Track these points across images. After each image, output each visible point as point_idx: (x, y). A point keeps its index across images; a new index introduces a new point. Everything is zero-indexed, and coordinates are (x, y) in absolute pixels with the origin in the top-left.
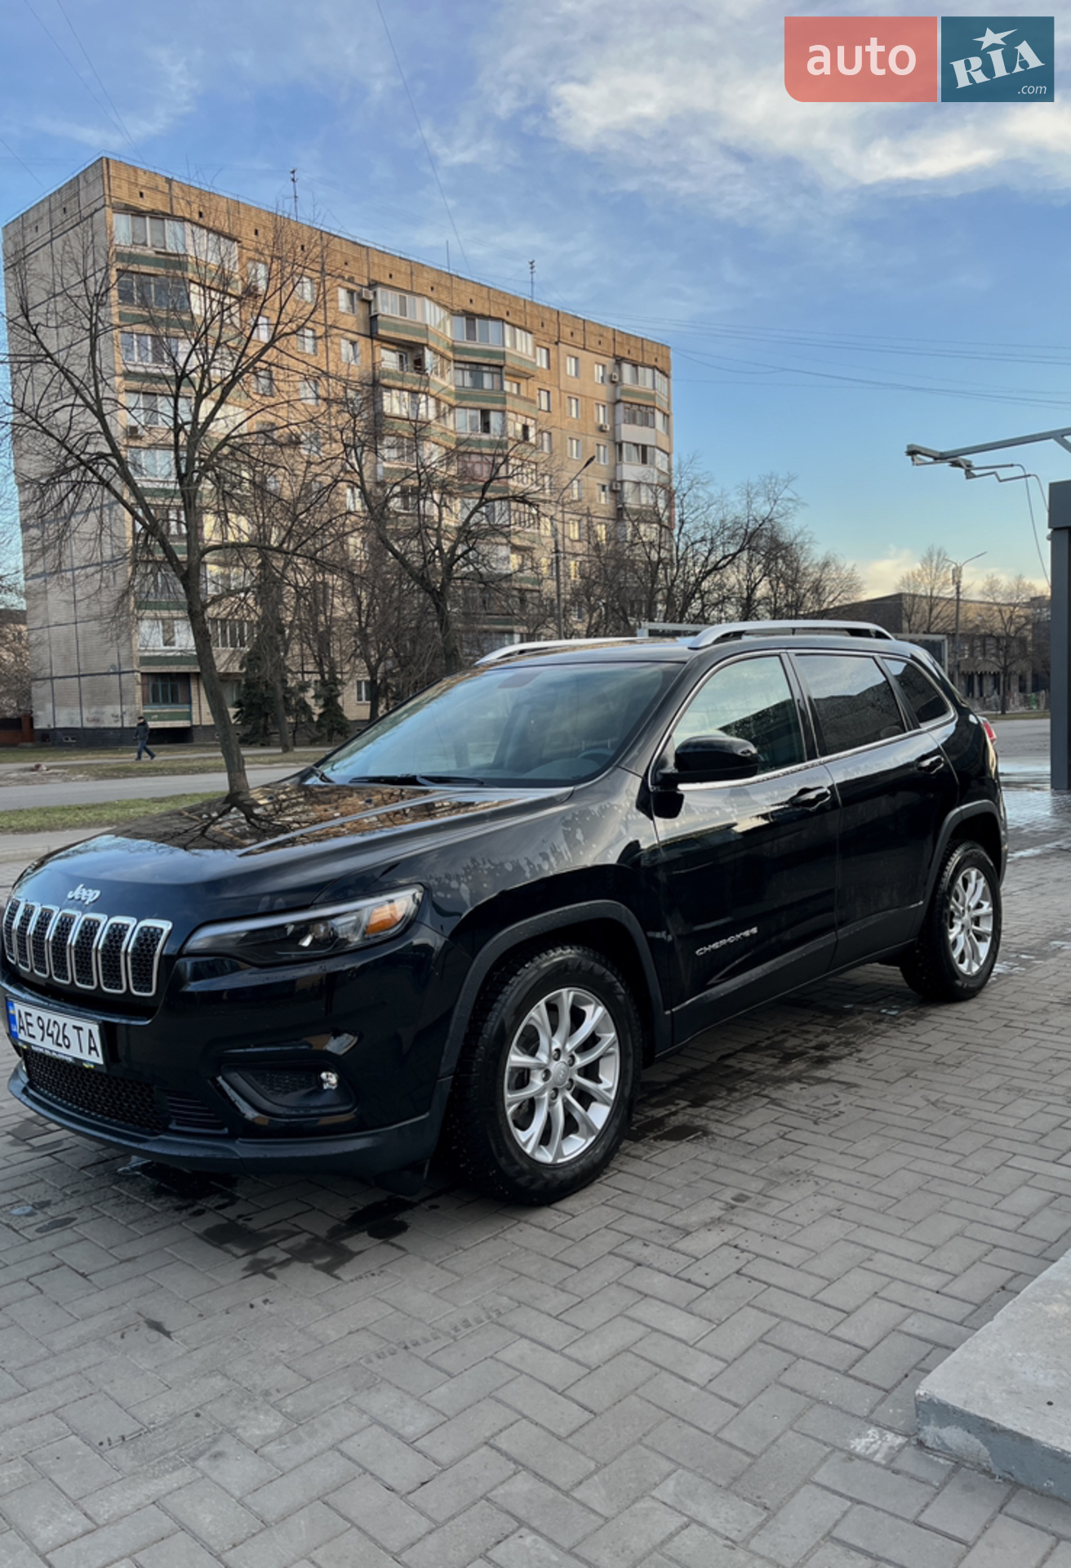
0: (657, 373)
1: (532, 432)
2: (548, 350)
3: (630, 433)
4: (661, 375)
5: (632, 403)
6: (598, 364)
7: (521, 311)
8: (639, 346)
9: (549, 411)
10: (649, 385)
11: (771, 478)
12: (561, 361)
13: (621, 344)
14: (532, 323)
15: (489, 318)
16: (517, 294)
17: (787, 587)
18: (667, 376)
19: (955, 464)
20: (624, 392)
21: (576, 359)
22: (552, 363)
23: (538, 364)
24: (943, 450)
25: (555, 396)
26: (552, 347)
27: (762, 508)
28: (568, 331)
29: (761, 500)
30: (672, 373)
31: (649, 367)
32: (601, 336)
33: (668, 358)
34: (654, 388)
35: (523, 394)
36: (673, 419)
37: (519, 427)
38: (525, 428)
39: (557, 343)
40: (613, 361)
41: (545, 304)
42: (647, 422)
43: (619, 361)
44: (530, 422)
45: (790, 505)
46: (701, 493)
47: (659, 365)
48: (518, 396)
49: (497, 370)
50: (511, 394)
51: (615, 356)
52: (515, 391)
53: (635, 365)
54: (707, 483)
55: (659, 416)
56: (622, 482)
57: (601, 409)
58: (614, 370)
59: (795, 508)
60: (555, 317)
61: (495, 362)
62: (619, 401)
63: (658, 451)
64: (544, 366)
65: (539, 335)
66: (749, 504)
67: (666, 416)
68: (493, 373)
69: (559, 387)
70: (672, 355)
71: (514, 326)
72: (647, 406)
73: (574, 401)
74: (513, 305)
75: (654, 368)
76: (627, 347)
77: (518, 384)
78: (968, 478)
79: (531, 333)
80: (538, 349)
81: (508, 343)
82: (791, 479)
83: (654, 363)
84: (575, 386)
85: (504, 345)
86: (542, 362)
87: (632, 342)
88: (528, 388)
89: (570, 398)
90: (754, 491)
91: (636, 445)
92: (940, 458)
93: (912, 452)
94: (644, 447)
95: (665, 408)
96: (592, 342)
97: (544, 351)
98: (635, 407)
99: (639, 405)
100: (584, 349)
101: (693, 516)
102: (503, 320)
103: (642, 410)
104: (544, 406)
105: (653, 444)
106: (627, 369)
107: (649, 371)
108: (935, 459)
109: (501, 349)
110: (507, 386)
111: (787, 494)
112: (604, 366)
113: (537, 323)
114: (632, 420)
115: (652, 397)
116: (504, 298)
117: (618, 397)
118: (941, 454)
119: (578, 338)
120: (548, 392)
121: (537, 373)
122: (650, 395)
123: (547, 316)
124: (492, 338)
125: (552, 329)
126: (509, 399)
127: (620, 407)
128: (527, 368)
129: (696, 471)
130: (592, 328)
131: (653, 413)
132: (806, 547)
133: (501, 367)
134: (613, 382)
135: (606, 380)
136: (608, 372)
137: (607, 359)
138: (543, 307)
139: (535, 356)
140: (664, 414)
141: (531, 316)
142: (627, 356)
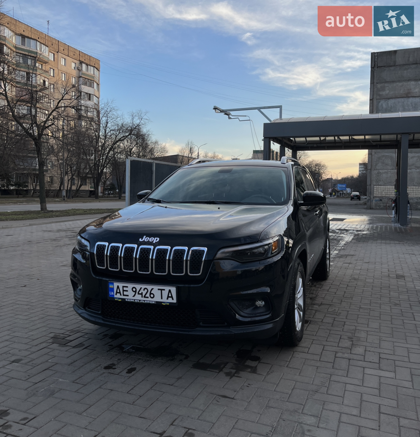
0: (95, 69)
1: (47, 83)
2: (54, 54)
3: (85, 89)
4: (96, 70)
5: (85, 78)
6: (73, 62)
7: (44, 38)
8: (89, 58)
9: (54, 76)
10: (92, 73)
11: (140, 111)
12: (59, 59)
13: (82, 56)
14: (48, 43)
15: (31, 38)
16: (42, 32)
17: (143, 149)
18: (99, 70)
19: (226, 114)
20: (82, 74)
21: (65, 59)
22: (55, 59)
23: (50, 59)
24: (223, 109)
25: (56, 71)
26: (56, 53)
27: (137, 121)
28: (62, 48)
29: (137, 118)
30: (100, 70)
31: (92, 66)
32: (75, 52)
33: (99, 64)
34: (94, 74)
35: (43, 68)
36: (100, 86)
37: (42, 81)
38: (44, 81)
39: (57, 52)
40: (79, 62)
41: (54, 38)
42: (91, 86)
43: (81, 63)
44: (46, 79)
45: (147, 121)
46: (114, 113)
47: (96, 66)
48: (42, 69)
49: (34, 58)
50: (39, 68)
51: (79, 60)
52: (40, 67)
53: (87, 65)
54: (117, 110)
55: (95, 84)
56: (81, 106)
57: (74, 79)
58: (79, 65)
59: (148, 122)
60: (57, 43)
61: (33, 55)
62: (81, 77)
63: (94, 96)
64: (52, 60)
65: (51, 48)
66: (133, 119)
67: (98, 84)
68: (31, 59)
69: (58, 68)
70: (100, 63)
71: (41, 43)
72: (91, 80)
73: (63, 74)
74: (41, 35)
75: (94, 67)
76: (84, 58)
77: (42, 65)
78: (229, 119)
79: (48, 47)
80: (50, 53)
81: (38, 49)
82: (146, 113)
83: (94, 65)
84: (64, 69)
85: (37, 49)
86: (51, 57)
87: (86, 57)
88: (46, 67)
89: (62, 73)
90: (134, 115)
91: (87, 93)
92: (222, 111)
93: (215, 108)
94: (90, 94)
95: (97, 82)
96: (71, 54)
97: (52, 54)
98: (87, 80)
99: (88, 79)
100: (68, 56)
101: (111, 121)
102: (37, 40)
103: (90, 82)
104: (52, 74)
105: (93, 94)
106: (84, 66)
107: (92, 68)
108: (221, 111)
109: (36, 51)
110: (37, 65)
111: (145, 117)
112: (75, 63)
113: (50, 44)
114: (85, 84)
115: (93, 77)
116: (37, 32)
117: (81, 76)
118: (223, 110)
119: (66, 52)
120: (54, 70)
121: (49, 62)
122: (93, 76)
123: (54, 41)
124: (32, 46)
125: (56, 47)
126: (38, 70)
127: (81, 79)
128: (46, 60)
129: (114, 106)
130: (71, 49)
131: (93, 83)
132: (150, 136)
133: (35, 57)
134: (79, 70)
135: (76, 68)
136: (77, 66)
137: (76, 61)
138: (53, 38)
139: (49, 56)
140: (97, 84)
141: (48, 41)
142: (84, 61)
